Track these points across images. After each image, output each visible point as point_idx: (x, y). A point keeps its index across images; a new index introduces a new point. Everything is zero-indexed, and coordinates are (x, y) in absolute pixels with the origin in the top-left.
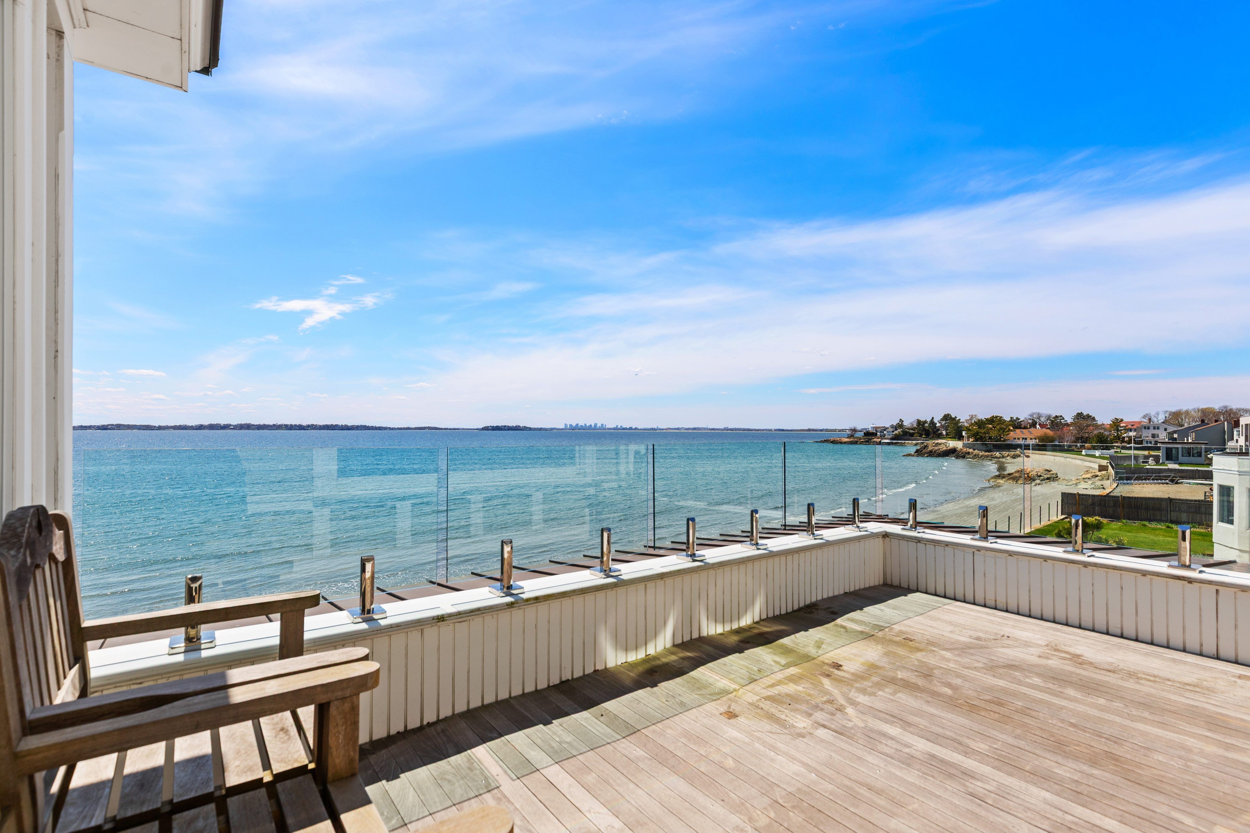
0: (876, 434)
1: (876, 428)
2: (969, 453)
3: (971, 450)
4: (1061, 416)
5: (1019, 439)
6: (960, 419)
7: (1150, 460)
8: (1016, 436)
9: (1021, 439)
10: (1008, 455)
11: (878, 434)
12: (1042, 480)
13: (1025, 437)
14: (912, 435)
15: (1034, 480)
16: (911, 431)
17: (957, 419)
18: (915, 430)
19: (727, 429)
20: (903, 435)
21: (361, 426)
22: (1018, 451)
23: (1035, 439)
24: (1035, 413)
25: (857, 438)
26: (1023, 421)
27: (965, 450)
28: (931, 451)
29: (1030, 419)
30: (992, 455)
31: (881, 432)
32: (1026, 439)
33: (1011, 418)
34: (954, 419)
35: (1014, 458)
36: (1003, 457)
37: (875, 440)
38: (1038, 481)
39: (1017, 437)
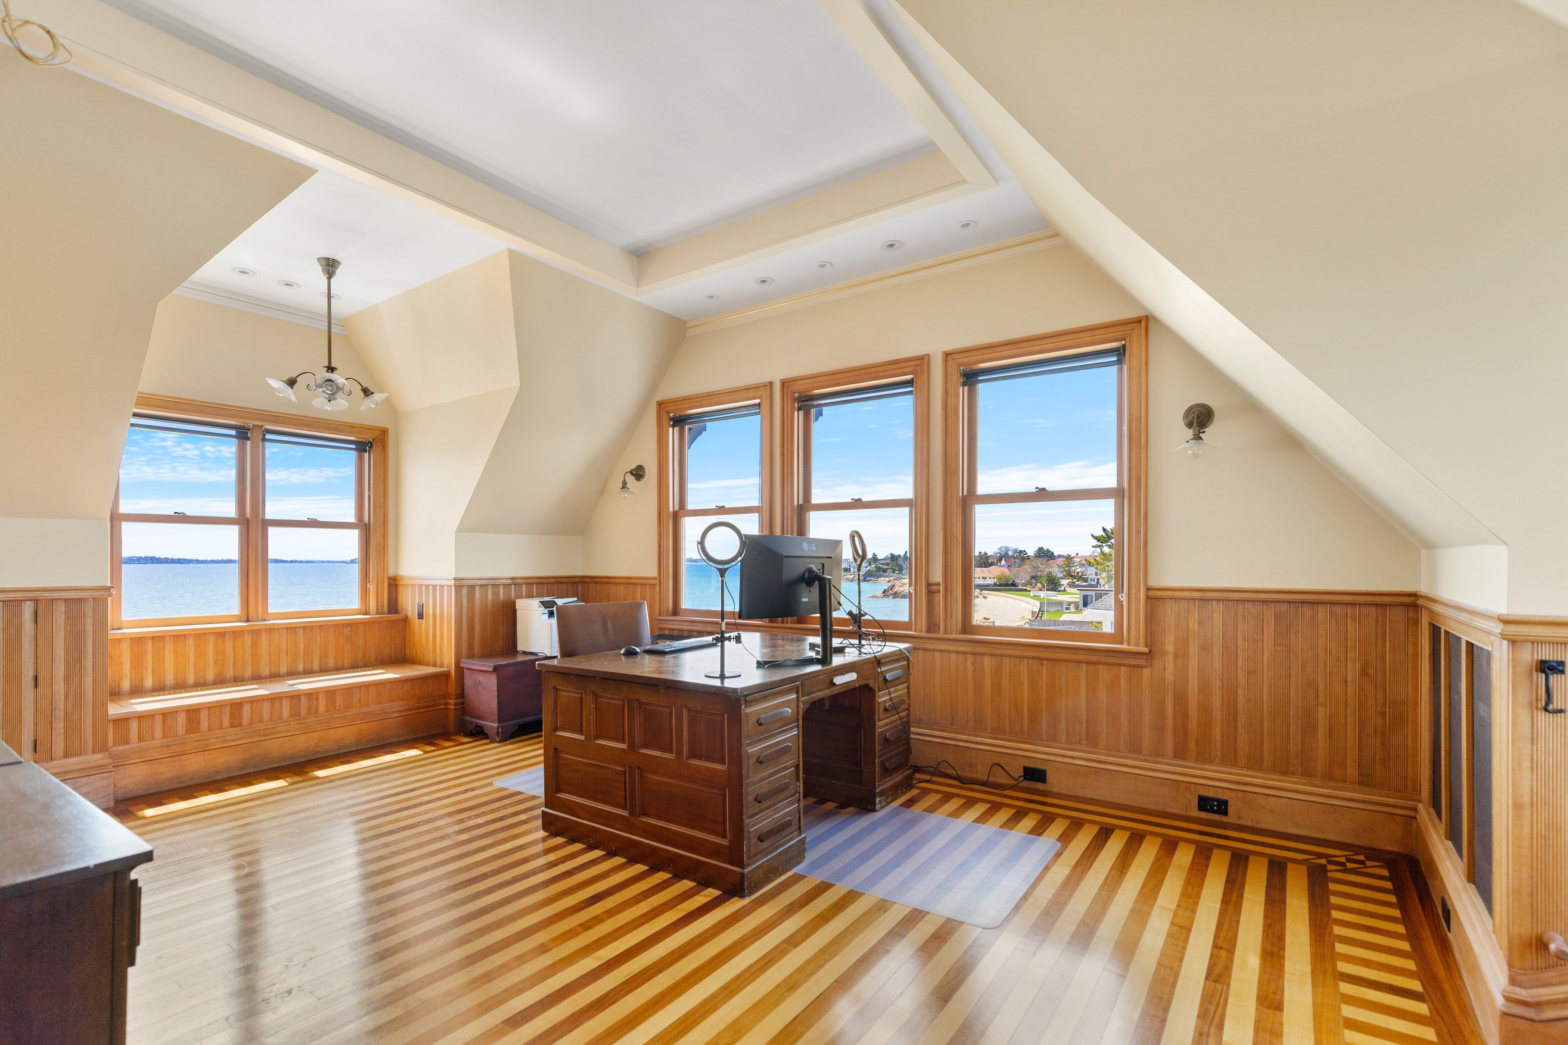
0: (850, 569)
4: (1025, 551)
5: (979, 578)
7: (1071, 607)
11: (852, 569)
13: (984, 576)
14: (885, 571)
16: (885, 567)
18: (888, 566)
20: (876, 571)
23: (994, 578)
24: (1004, 547)
28: (896, 593)
32: (986, 578)
33: (980, 552)
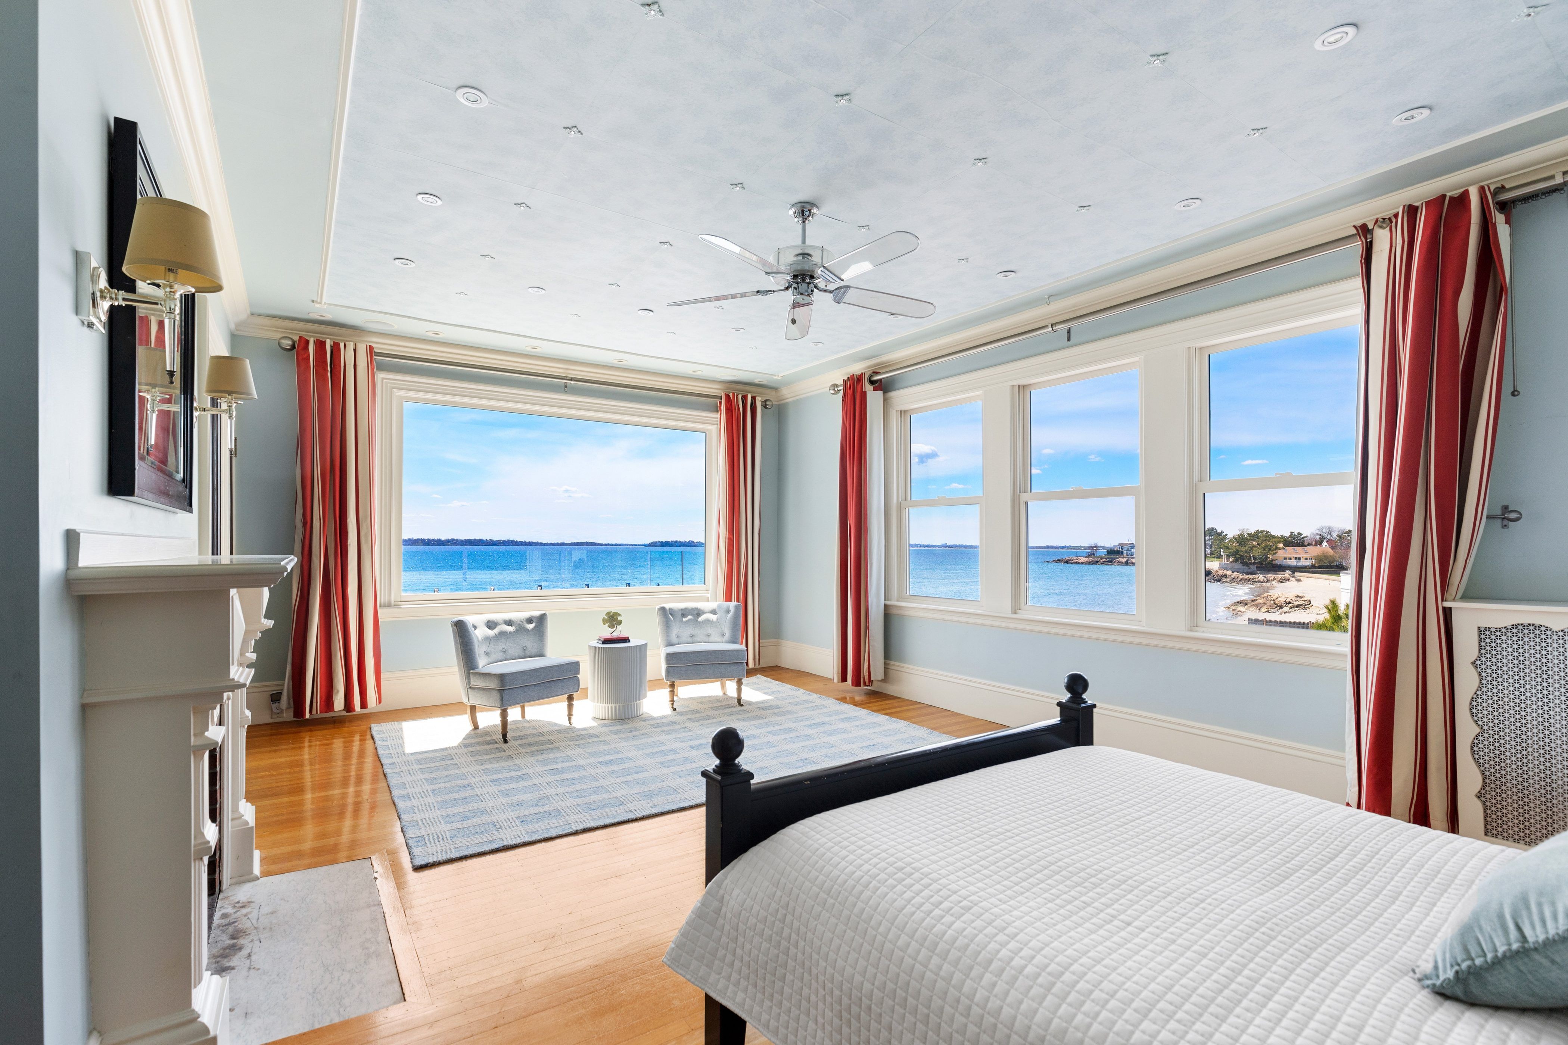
1: (1122, 545)
2: (1225, 576)
3: (1229, 572)
6: (1226, 535)
8: (1286, 555)
9: (1293, 559)
10: (1274, 579)
12: (1291, 608)
15: (1281, 608)
17: (1224, 534)
19: (945, 546)
21: (509, 541)
22: (1287, 574)
25: (1098, 557)
26: (1307, 537)
27: (1222, 571)
29: (1318, 534)
30: (1253, 579)
31: (1128, 550)
34: (1220, 534)
35: (1282, 582)
36: (1268, 581)
37: (1120, 559)
38: (1286, 609)
39: (1288, 556)
